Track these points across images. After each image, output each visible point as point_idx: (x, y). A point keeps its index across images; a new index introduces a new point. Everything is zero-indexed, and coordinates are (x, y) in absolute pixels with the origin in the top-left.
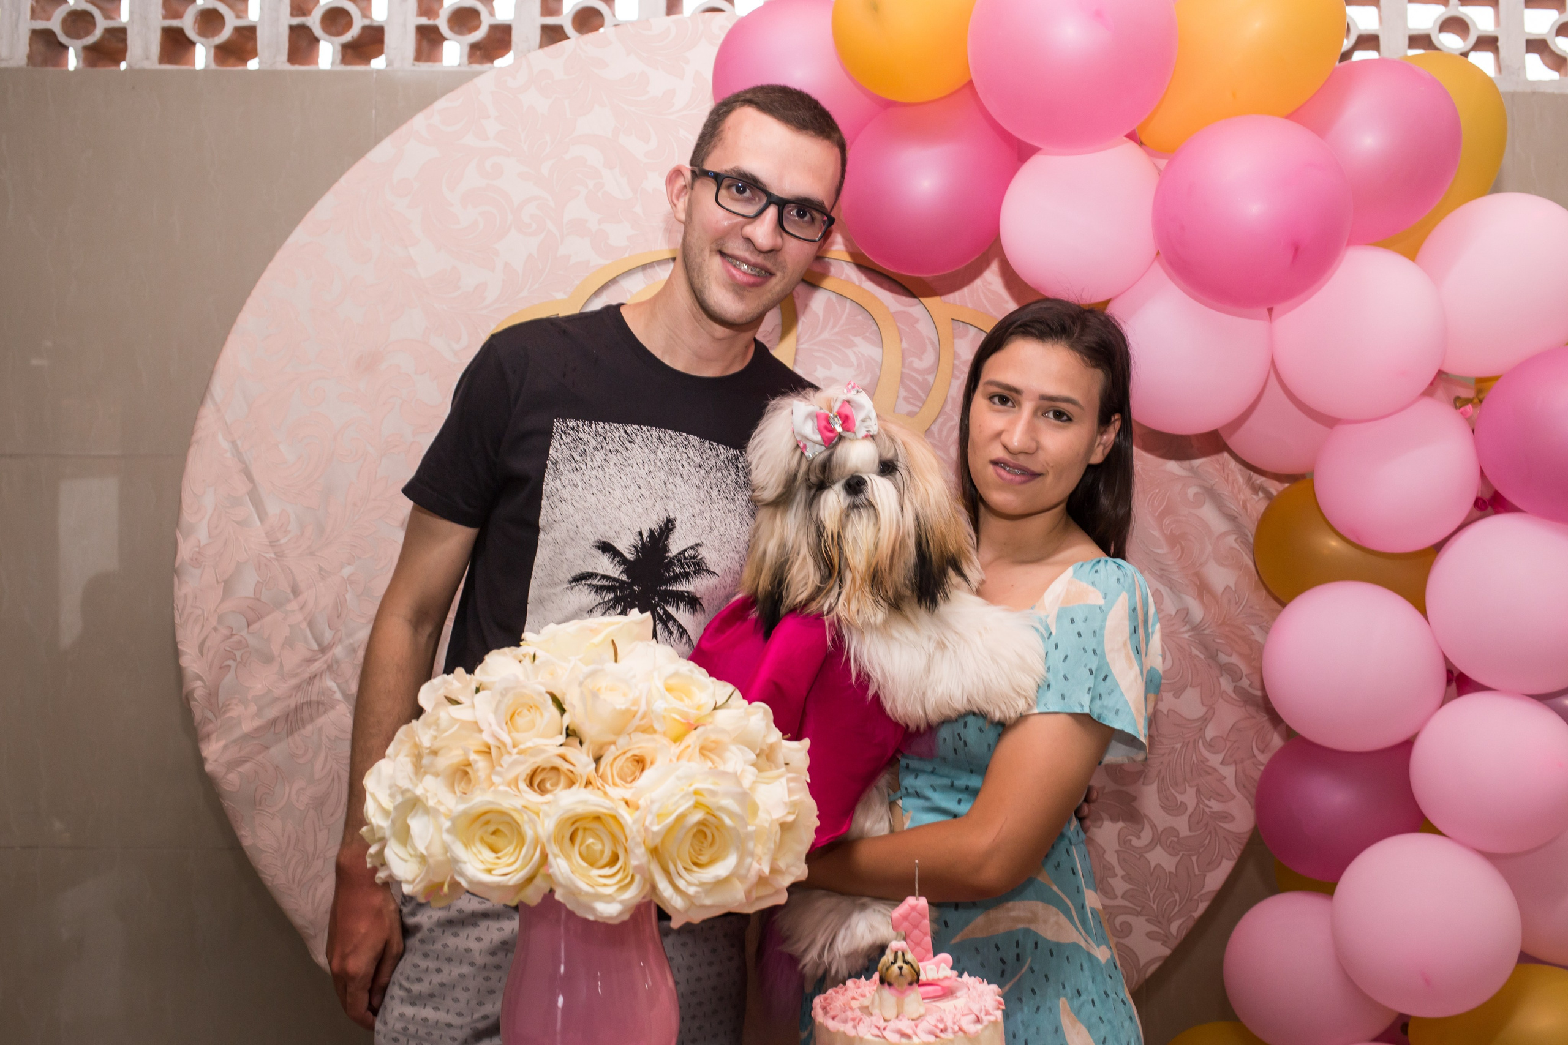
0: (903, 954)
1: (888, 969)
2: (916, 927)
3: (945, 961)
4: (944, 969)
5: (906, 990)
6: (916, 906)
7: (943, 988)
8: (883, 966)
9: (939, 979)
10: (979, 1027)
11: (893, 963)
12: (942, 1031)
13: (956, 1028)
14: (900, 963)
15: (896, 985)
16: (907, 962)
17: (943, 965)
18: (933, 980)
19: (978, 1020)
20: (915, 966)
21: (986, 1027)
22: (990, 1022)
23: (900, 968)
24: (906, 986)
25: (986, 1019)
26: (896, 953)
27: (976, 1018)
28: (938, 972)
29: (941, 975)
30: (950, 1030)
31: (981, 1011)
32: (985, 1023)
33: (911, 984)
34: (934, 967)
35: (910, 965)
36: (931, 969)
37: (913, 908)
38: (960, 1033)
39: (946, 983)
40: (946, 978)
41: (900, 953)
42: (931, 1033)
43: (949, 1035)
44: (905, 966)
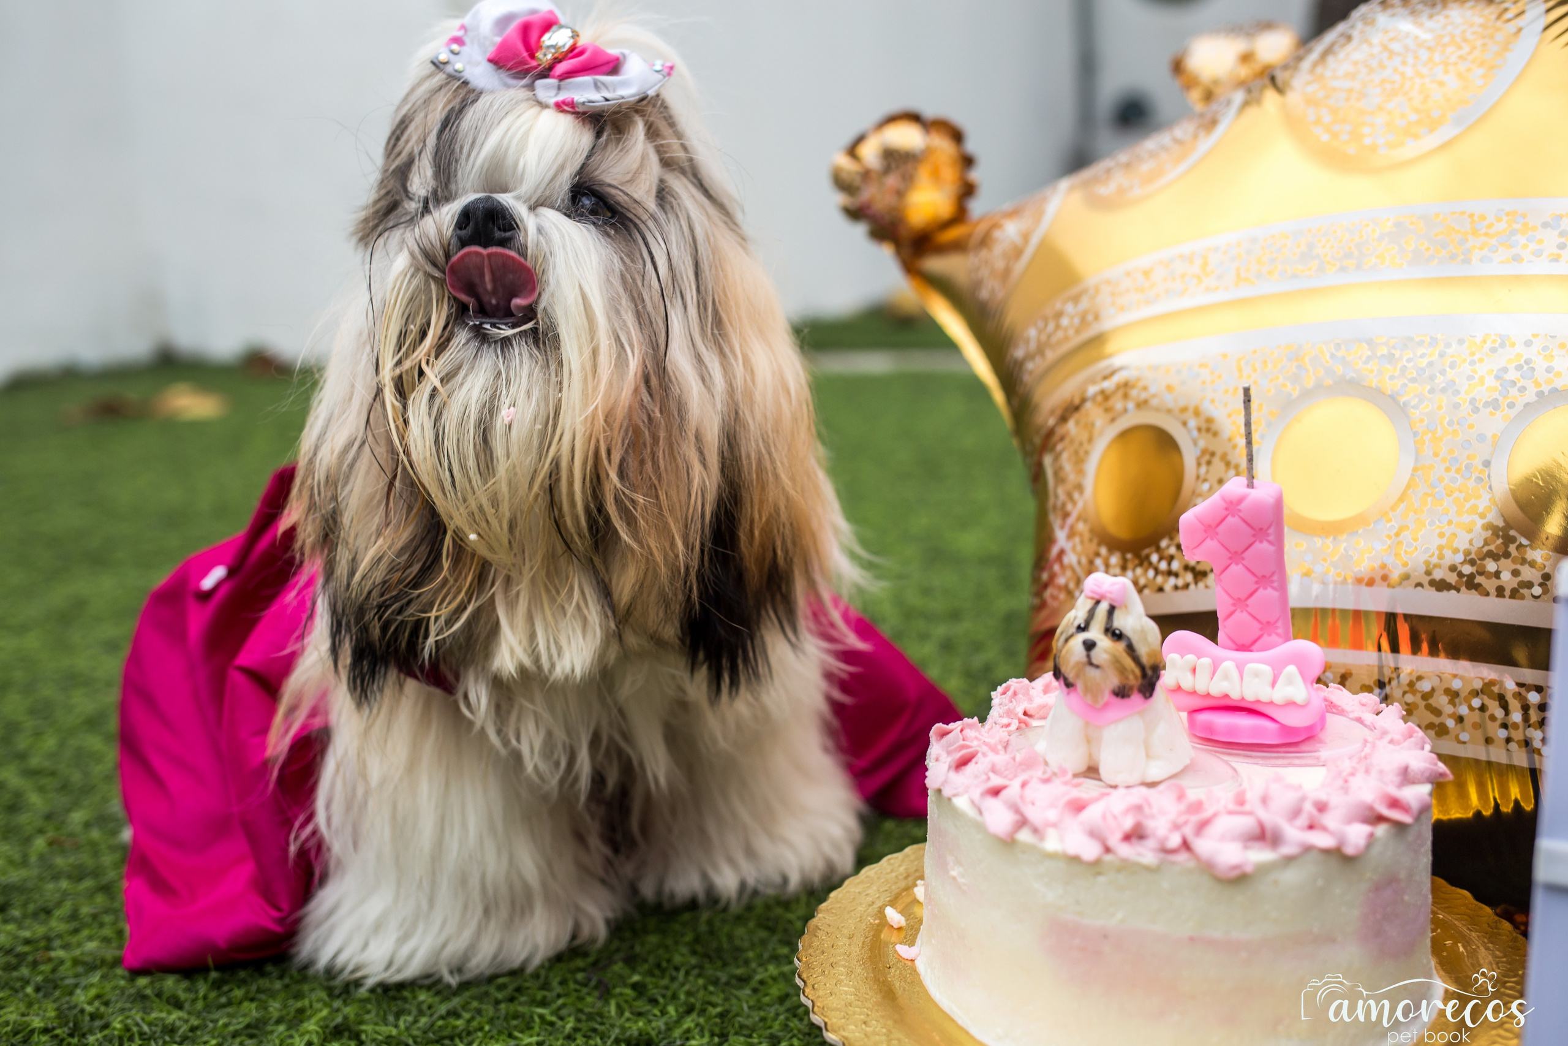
0: (1112, 610)
1: (1067, 640)
2: (1236, 556)
3: (1299, 661)
4: (1290, 682)
5: (1106, 705)
6: (1241, 500)
7: (1286, 730)
8: (1062, 633)
9: (1271, 703)
10: (1260, 855)
11: (1081, 629)
12: (1127, 838)
13: (1175, 841)
14: (1095, 633)
15: (1080, 686)
16: (1117, 635)
17: (1291, 669)
18: (1258, 702)
19: (1263, 836)
20: (1143, 651)
21: (1289, 860)
22: (1308, 849)
23: (1089, 646)
24: (1107, 696)
25: (1295, 835)
26: (1098, 602)
27: (1258, 830)
28: (1273, 684)
29: (1279, 694)
30: (1151, 843)
31: (1295, 813)
32: (1286, 850)
33: (1121, 693)
34: (1267, 669)
35: (1121, 646)
36: (1256, 674)
37: (1232, 506)
38: (1182, 857)
39: (1294, 719)
40: (1291, 704)
41: (1104, 606)
42: (1094, 834)
43: (1144, 854)
44: (1104, 643)
